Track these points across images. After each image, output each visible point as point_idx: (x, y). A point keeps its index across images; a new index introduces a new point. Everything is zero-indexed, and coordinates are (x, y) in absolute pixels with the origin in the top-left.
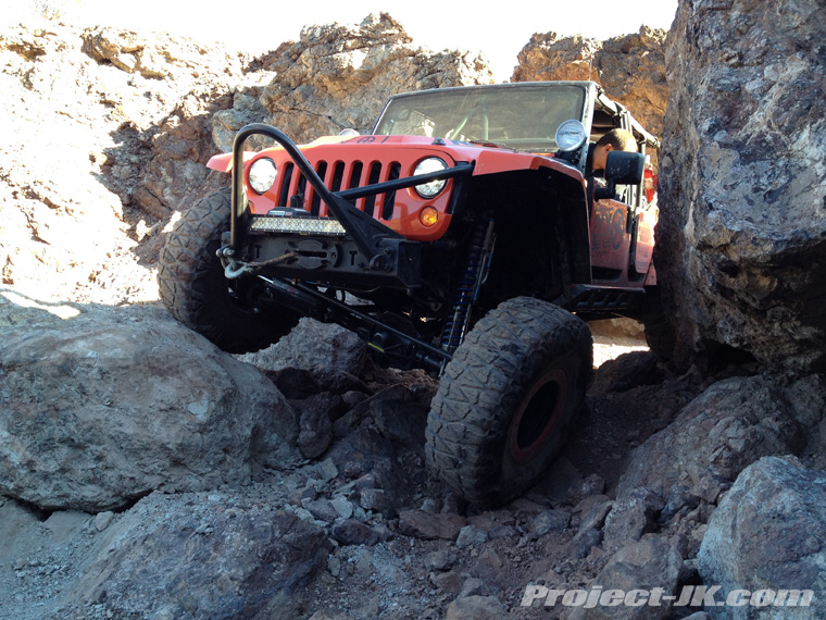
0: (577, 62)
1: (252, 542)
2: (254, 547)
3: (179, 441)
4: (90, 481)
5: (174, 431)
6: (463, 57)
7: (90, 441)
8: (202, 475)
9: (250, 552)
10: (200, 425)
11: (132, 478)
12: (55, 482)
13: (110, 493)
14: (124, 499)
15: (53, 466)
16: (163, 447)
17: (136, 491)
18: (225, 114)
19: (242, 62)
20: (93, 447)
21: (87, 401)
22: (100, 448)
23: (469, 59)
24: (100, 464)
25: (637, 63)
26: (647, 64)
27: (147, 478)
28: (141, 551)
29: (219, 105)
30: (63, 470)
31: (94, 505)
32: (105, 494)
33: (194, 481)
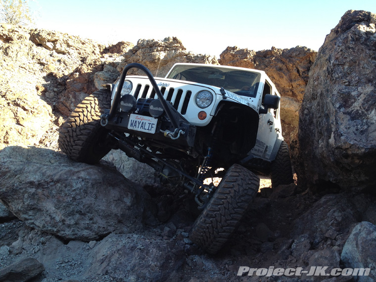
0: (245, 60)
1: (161, 252)
2: (162, 254)
3: (122, 213)
4: (86, 229)
5: (119, 209)
6: (207, 58)
7: (88, 212)
8: (128, 227)
9: (160, 256)
10: (128, 206)
11: (104, 228)
12: (72, 229)
13: (94, 234)
14: (99, 236)
15: (72, 222)
16: (116, 215)
17: (105, 233)
18: (100, 73)
19: (100, 49)
20: (89, 214)
21: (87, 196)
22: (91, 215)
23: (210, 59)
24: (91, 222)
25: (270, 62)
26: (274, 63)
27: (109, 228)
28: (117, 255)
29: (97, 69)
30: (76, 224)
31: (87, 238)
32: (92, 234)
33: (125, 229)
